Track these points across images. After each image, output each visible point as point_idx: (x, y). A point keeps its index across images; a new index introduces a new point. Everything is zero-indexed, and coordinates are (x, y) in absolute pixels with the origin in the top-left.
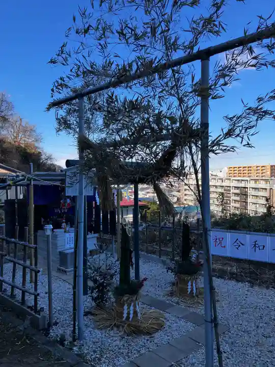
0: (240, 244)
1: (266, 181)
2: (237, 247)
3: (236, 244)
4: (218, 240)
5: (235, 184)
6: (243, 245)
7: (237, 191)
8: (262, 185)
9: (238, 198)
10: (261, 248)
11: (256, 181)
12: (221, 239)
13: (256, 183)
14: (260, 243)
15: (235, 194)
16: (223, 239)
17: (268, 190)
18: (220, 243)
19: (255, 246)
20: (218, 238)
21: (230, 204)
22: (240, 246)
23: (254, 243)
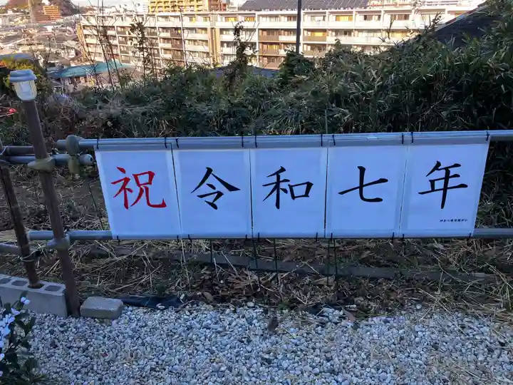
0: (220, 187)
1: (205, 16)
2: (210, 199)
3: (205, 189)
4: (132, 184)
5: (162, 23)
6: (231, 188)
7: (167, 35)
8: (200, 22)
9: (168, 46)
10: (299, 191)
11: (191, 16)
12: (144, 179)
13: (191, 20)
14: (294, 176)
15: (164, 39)
16: (151, 175)
17: (209, 30)
18: (144, 191)
19: (277, 187)
20: (129, 175)
21: (158, 55)
22: (220, 194)
23: (274, 179)
